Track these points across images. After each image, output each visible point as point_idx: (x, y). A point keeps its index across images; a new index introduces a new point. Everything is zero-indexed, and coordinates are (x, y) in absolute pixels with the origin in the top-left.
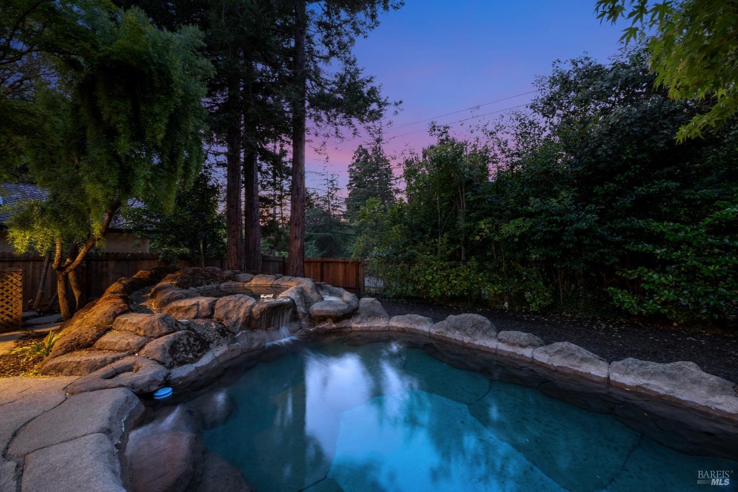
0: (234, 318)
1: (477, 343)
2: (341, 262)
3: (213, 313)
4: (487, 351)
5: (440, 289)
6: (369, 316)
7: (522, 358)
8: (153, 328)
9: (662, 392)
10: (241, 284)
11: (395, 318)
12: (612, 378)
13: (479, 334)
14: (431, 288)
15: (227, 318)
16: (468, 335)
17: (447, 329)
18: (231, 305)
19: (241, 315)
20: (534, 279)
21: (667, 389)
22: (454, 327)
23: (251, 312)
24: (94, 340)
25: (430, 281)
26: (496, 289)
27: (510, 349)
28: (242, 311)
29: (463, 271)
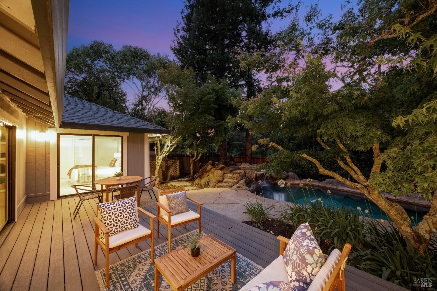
0: (252, 177)
1: (339, 188)
2: (261, 158)
3: (246, 175)
4: (343, 191)
5: (315, 171)
6: (293, 179)
7: (357, 193)
8: (238, 178)
9: (405, 201)
10: (237, 167)
11: (303, 180)
12: (389, 197)
13: (340, 185)
14: (311, 170)
15: (250, 177)
16: (335, 185)
17: (326, 184)
18: (251, 173)
19: (254, 176)
20: (363, 167)
21: (406, 199)
22: (329, 183)
23: (257, 175)
24: (223, 180)
25: (310, 167)
26: (343, 171)
27: (353, 190)
28: (254, 175)
29: (327, 163)
